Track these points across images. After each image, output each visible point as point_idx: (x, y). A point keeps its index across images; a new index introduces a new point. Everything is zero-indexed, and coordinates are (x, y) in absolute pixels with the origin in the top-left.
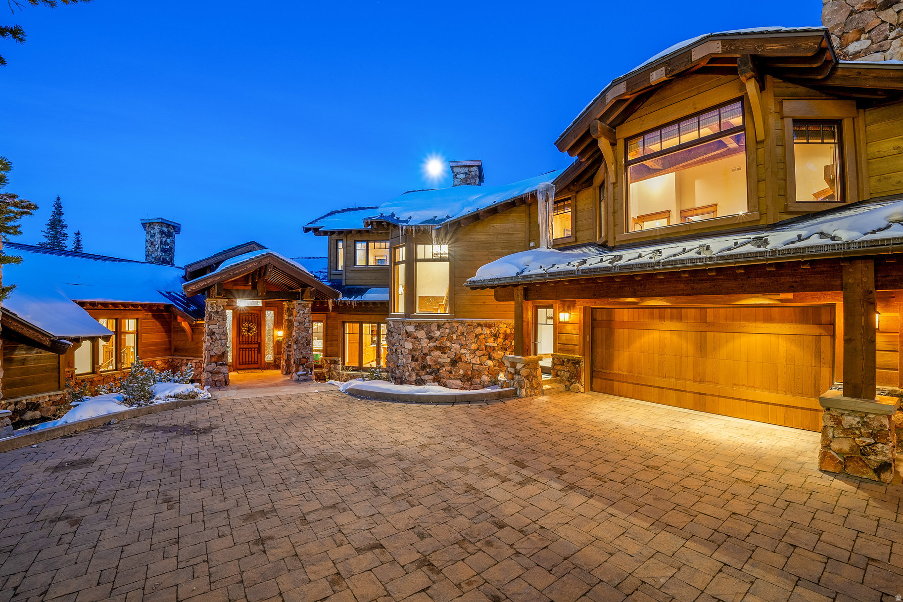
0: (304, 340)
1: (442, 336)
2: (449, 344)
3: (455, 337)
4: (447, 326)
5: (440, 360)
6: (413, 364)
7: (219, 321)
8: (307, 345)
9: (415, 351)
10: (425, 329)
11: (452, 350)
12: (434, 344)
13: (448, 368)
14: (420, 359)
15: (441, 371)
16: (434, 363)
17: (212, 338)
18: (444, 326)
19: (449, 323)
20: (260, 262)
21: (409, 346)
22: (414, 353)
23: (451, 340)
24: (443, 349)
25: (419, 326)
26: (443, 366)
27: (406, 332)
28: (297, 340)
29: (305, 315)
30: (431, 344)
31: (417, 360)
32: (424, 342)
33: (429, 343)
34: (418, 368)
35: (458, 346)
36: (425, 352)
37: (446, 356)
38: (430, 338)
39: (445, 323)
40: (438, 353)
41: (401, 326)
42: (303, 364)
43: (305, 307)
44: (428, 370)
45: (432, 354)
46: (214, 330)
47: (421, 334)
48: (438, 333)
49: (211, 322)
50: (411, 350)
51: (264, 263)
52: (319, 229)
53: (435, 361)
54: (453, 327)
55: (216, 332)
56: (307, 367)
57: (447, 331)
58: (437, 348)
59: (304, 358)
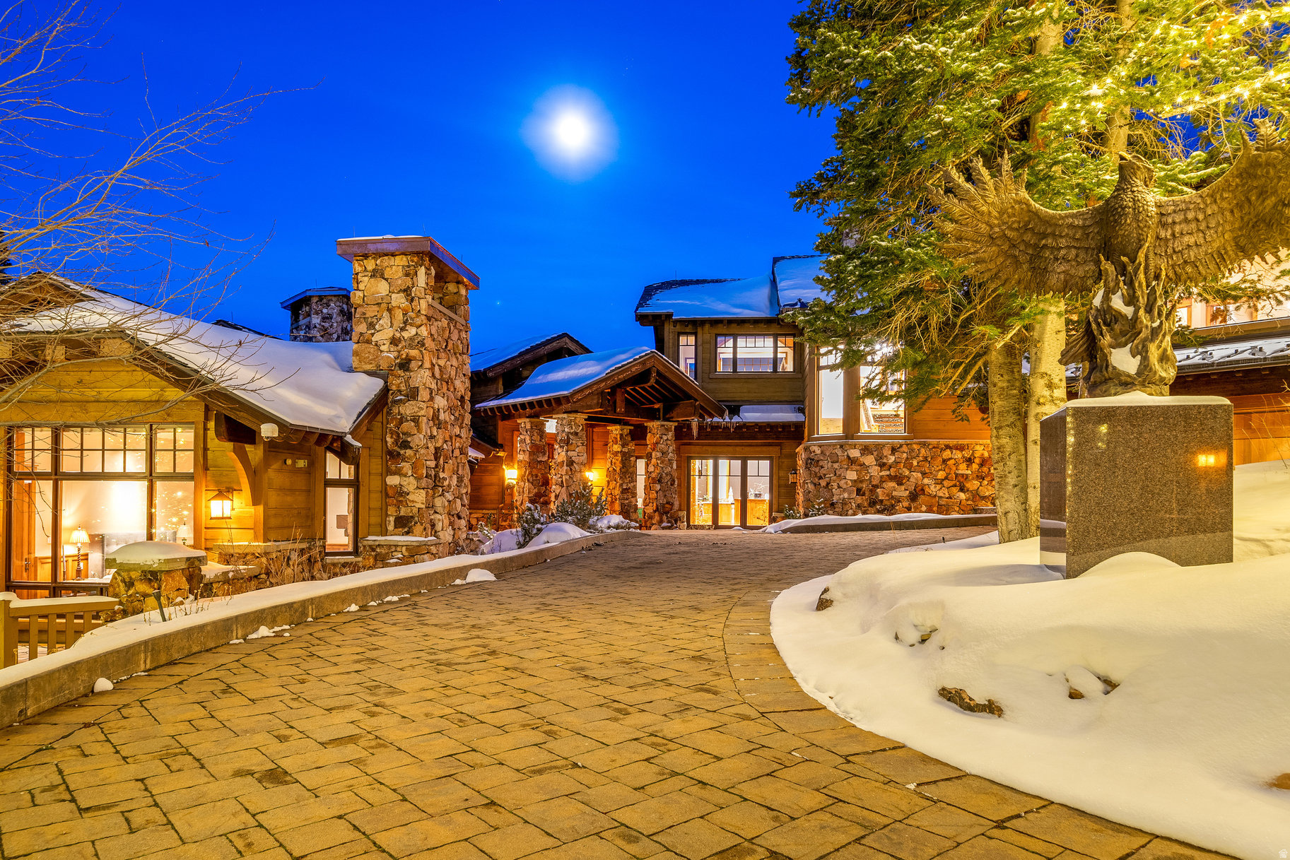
0: (669, 477)
1: (896, 463)
2: (907, 473)
3: (915, 463)
4: (905, 448)
5: (894, 493)
6: (859, 499)
7: (578, 446)
8: (672, 485)
9: (861, 482)
10: (875, 453)
11: (911, 480)
12: (888, 473)
13: (906, 504)
14: (867, 493)
15: (897, 508)
16: (887, 498)
17: (571, 469)
18: (901, 450)
19: (907, 445)
20: (643, 363)
21: (852, 475)
22: (860, 485)
23: (910, 468)
24: (899, 480)
25: (866, 450)
26: (900, 501)
27: (848, 457)
28: (661, 477)
29: (669, 442)
30: (883, 473)
31: (864, 494)
32: (875, 471)
33: (881, 471)
34: (866, 504)
35: (919, 475)
36: (874, 483)
37: (903, 487)
38: (882, 465)
39: (901, 446)
40: (893, 484)
41: (839, 452)
42: (666, 513)
43: (668, 430)
44: (878, 507)
45: (884, 485)
46: (573, 458)
47: (869, 460)
48: (892, 459)
49: (570, 447)
50: (855, 481)
51: (648, 366)
52: (672, 315)
53: (888, 495)
54: (913, 450)
55: (576, 461)
56: (671, 517)
57: (905, 455)
58: (891, 478)
59: (668, 503)
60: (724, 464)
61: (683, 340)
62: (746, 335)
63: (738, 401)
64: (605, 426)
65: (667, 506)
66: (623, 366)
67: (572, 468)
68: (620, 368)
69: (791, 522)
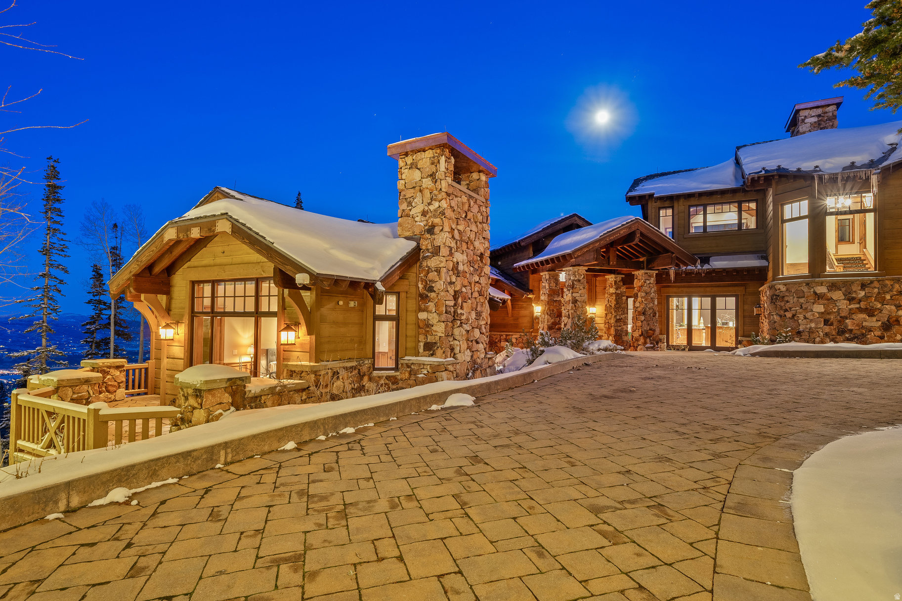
0: (651, 311)
1: (866, 297)
2: (879, 306)
3: (888, 297)
4: (876, 284)
5: (865, 324)
6: (827, 329)
7: (581, 289)
8: (654, 316)
9: (829, 314)
10: (843, 289)
11: (884, 312)
12: (858, 306)
13: (878, 333)
14: (835, 324)
15: (869, 336)
16: (857, 328)
17: (575, 306)
18: (872, 285)
19: (879, 281)
20: (630, 227)
21: (819, 308)
22: (828, 317)
23: (883, 302)
24: (870, 312)
25: (833, 287)
26: (871, 331)
27: (815, 293)
28: (645, 311)
29: (651, 285)
30: (852, 306)
31: (832, 324)
32: (843, 305)
33: (850, 305)
34: (834, 333)
35: (893, 308)
36: (843, 315)
37: (874, 319)
38: (851, 300)
39: (872, 282)
40: (863, 316)
41: (805, 289)
42: (650, 337)
43: (650, 276)
44: (847, 335)
45: (854, 316)
46: (577, 298)
47: (837, 295)
48: (862, 293)
49: (574, 290)
50: (822, 313)
51: (633, 229)
52: (654, 195)
53: (858, 325)
54: (885, 286)
55: (579, 300)
56: (654, 340)
57: (876, 290)
58: (860, 310)
59: (650, 330)
60: (696, 301)
61: (662, 212)
62: (714, 204)
63: (708, 254)
64: (604, 275)
65: (650, 331)
66: (613, 230)
67: (576, 304)
68: (611, 231)
69: (759, 348)
